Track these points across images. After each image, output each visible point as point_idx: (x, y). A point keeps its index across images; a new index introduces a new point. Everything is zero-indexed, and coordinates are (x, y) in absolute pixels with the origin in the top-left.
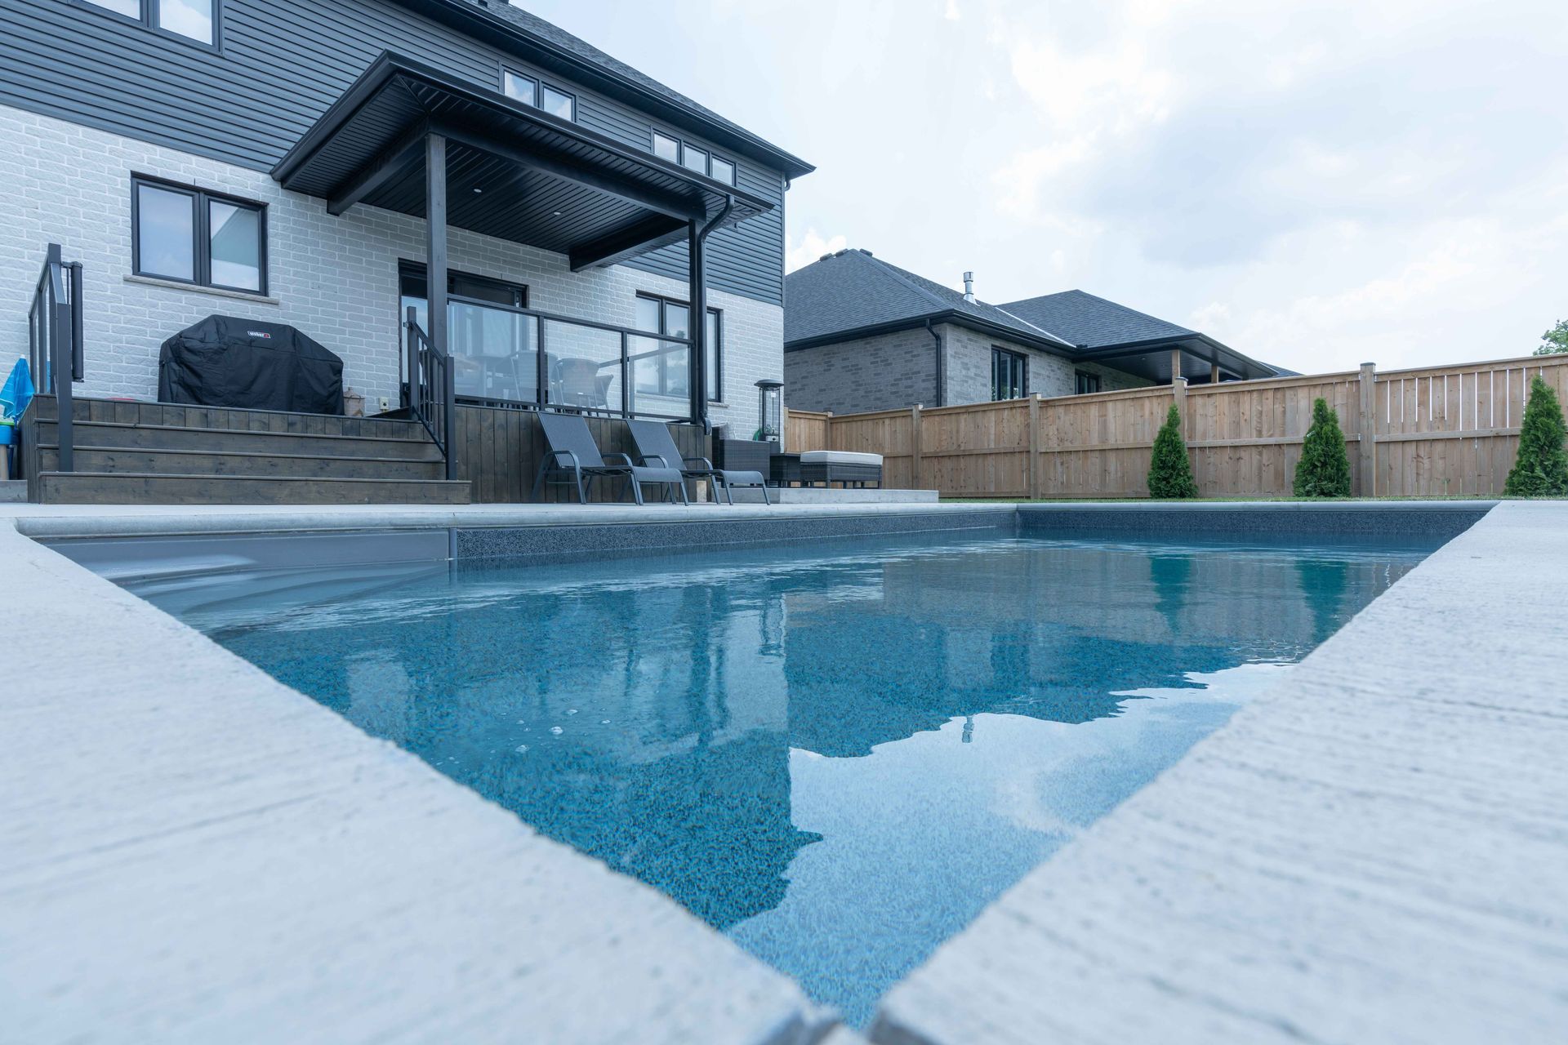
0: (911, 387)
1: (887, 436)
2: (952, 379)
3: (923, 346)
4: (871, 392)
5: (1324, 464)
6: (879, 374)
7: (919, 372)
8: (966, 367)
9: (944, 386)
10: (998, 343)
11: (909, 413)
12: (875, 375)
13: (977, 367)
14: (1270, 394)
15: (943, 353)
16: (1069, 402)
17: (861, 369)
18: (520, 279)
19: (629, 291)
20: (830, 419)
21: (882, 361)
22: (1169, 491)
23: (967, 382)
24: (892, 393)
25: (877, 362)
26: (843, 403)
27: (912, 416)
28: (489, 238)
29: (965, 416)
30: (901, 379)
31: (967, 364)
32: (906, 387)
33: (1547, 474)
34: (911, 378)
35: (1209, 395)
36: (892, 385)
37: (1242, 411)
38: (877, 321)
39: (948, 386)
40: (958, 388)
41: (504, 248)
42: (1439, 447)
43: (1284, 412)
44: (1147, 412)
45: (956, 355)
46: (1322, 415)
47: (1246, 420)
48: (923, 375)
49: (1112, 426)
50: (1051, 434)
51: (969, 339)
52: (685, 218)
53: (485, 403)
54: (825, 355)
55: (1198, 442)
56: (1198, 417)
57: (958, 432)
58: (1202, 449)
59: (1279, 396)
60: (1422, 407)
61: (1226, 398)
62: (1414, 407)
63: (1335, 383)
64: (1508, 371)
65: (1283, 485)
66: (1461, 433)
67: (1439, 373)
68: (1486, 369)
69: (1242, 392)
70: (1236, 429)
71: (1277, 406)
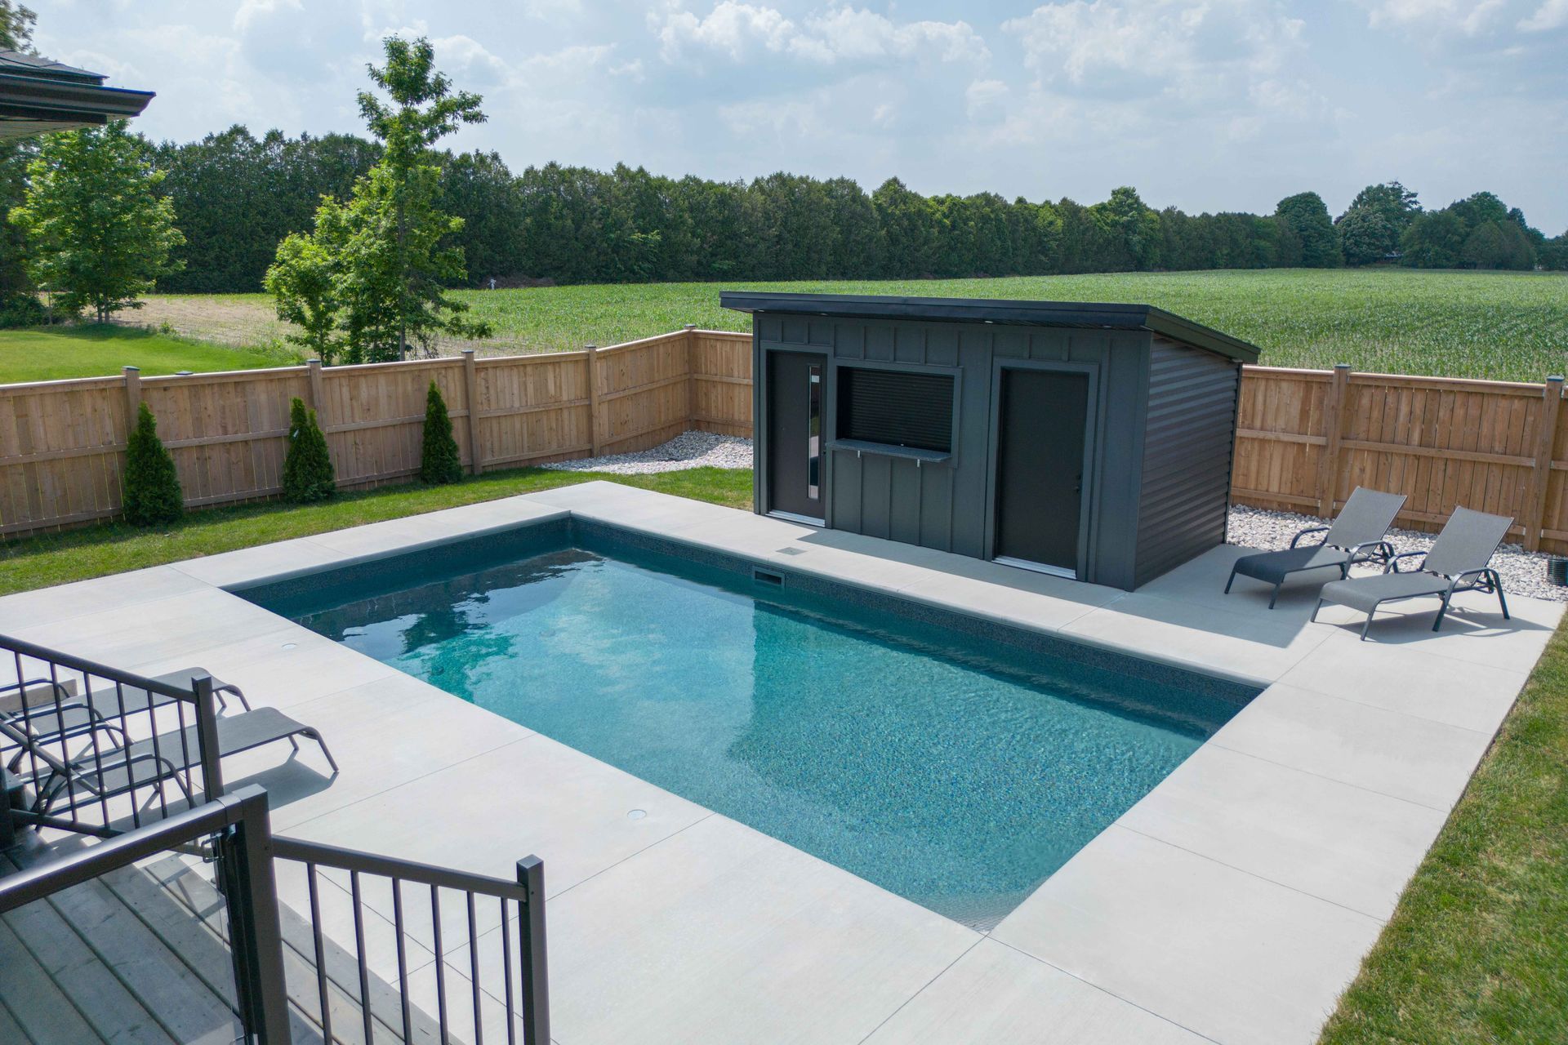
14: (231, 389)
35: (165, 389)
37: (203, 406)
42: (369, 434)
43: (246, 407)
47: (209, 416)
56: (156, 413)
59: (239, 390)
60: (354, 401)
61: (186, 392)
62: (349, 401)
63: (289, 378)
64: (404, 372)
65: (253, 481)
66: (380, 422)
67: (364, 373)
68: (392, 370)
69: (203, 386)
70: (199, 425)
71: (239, 400)
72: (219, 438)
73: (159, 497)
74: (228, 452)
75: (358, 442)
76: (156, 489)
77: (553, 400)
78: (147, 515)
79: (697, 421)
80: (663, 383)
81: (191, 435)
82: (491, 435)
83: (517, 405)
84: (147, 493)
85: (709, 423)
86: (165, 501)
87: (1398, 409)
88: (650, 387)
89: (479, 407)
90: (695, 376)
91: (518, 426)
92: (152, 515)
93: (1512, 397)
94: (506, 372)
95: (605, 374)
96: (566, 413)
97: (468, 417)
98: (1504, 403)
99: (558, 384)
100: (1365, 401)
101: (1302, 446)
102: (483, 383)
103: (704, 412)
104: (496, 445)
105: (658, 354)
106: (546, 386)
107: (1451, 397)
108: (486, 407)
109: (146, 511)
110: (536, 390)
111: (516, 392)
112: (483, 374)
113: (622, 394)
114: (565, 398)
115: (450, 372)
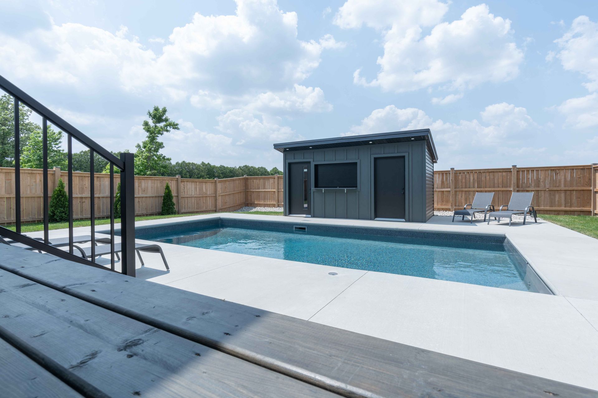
37: (84, 183)
42: (144, 199)
43: (100, 186)
47: (86, 187)
59: (98, 180)
60: (139, 188)
62: (138, 187)
63: (117, 177)
64: (157, 180)
65: (100, 212)
66: (148, 195)
67: (144, 178)
68: (153, 179)
69: (85, 176)
70: (81, 190)
71: (98, 183)
73: (63, 212)
75: (140, 201)
76: (63, 209)
77: (204, 194)
78: (58, 218)
79: (247, 204)
80: (237, 192)
81: (78, 193)
82: (185, 203)
83: (193, 194)
84: (59, 210)
85: (251, 204)
86: (65, 214)
87: (470, 179)
88: (233, 192)
89: (182, 194)
90: (247, 190)
91: (193, 201)
92: (59, 219)
93: (502, 172)
94: (190, 183)
95: (220, 187)
96: (208, 198)
97: (178, 196)
98: (500, 174)
99: (206, 189)
100: (460, 177)
101: (443, 191)
102: (183, 186)
103: (250, 201)
104: (186, 206)
105: (236, 183)
106: (203, 189)
107: (485, 173)
108: (183, 194)
109: (57, 217)
110: (199, 190)
111: (193, 190)
112: (183, 183)
113: (225, 194)
114: (208, 193)
115: (172, 181)
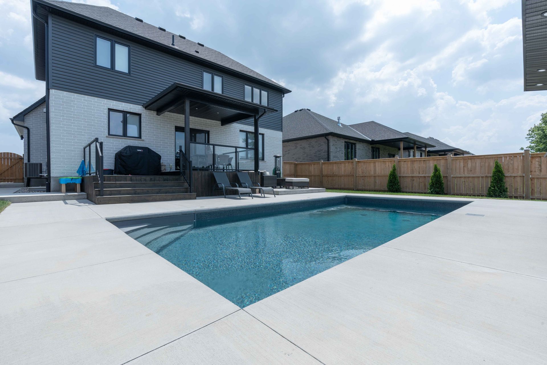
0: (320, 154)
1: (313, 169)
2: (332, 152)
3: (324, 142)
4: (308, 155)
5: (436, 184)
6: (311, 150)
7: (322, 150)
8: (336, 148)
9: (330, 154)
10: (346, 140)
11: (319, 163)
12: (310, 150)
13: (340, 148)
14: (422, 162)
15: (329, 145)
16: (365, 162)
17: (306, 148)
18: (207, 129)
19: (237, 130)
20: (296, 164)
21: (311, 146)
22: (393, 189)
23: (337, 153)
24: (315, 156)
25: (310, 147)
26: (300, 158)
27: (320, 164)
28: (199, 118)
29: (335, 164)
30: (317, 152)
31: (337, 147)
32: (319, 154)
33: (499, 189)
34: (320, 152)
35: (405, 161)
36: (315, 153)
37: (414, 166)
38: (310, 134)
39: (331, 154)
40: (334, 155)
41: (203, 121)
42: (470, 179)
43: (426, 167)
44: (387, 165)
45: (333, 145)
46: (436, 170)
47: (415, 169)
48: (323, 151)
49: (377, 169)
50: (360, 171)
51: (338, 140)
52: (253, 115)
53: (199, 170)
54: (295, 144)
55: (402, 175)
56: (402, 167)
57: (333, 169)
58: (403, 177)
59: (425, 162)
60: (465, 167)
61: (410, 162)
66: (476, 175)
68: (483, 157)
70: (412, 171)
72: (417, 175)
74: (420, 179)
89: (533, 173)
108: (538, 173)
